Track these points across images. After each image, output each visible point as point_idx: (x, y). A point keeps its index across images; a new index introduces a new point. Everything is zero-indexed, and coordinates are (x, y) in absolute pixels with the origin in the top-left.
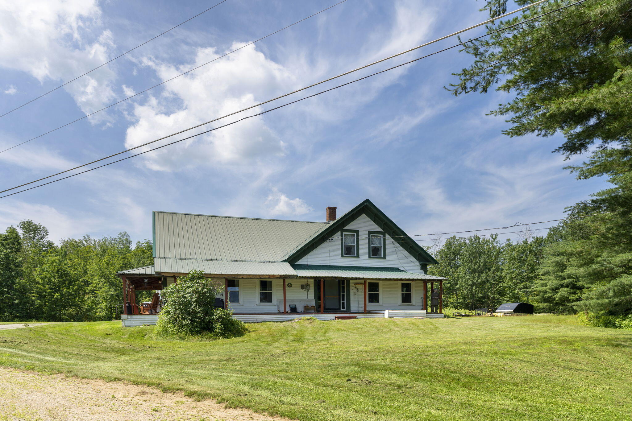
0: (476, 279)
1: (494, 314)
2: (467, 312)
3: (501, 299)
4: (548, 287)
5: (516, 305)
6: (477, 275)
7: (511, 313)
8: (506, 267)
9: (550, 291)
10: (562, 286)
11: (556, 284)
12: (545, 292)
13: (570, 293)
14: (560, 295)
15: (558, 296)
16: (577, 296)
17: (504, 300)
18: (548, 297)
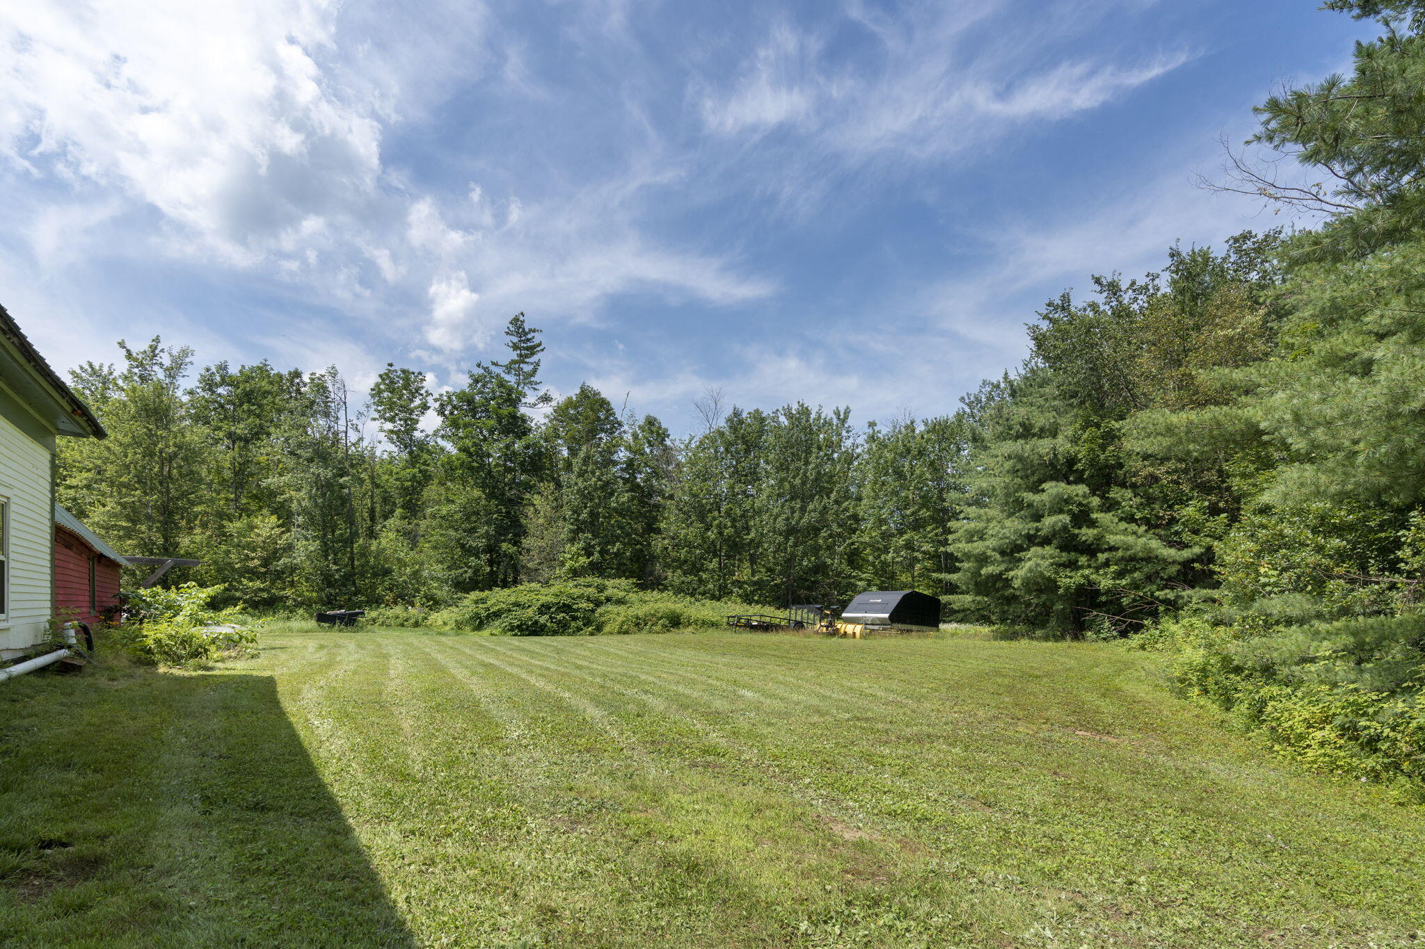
0: (797, 515)
1: (839, 625)
2: (771, 613)
3: (854, 577)
4: (991, 543)
5: (895, 598)
6: (798, 506)
7: (882, 622)
8: (867, 491)
9: (998, 557)
10: (1032, 540)
11: (1015, 532)
12: (982, 560)
13: (1059, 565)
14: (1030, 570)
15: (1019, 574)
16: (1082, 576)
17: (861, 580)
18: (991, 576)
